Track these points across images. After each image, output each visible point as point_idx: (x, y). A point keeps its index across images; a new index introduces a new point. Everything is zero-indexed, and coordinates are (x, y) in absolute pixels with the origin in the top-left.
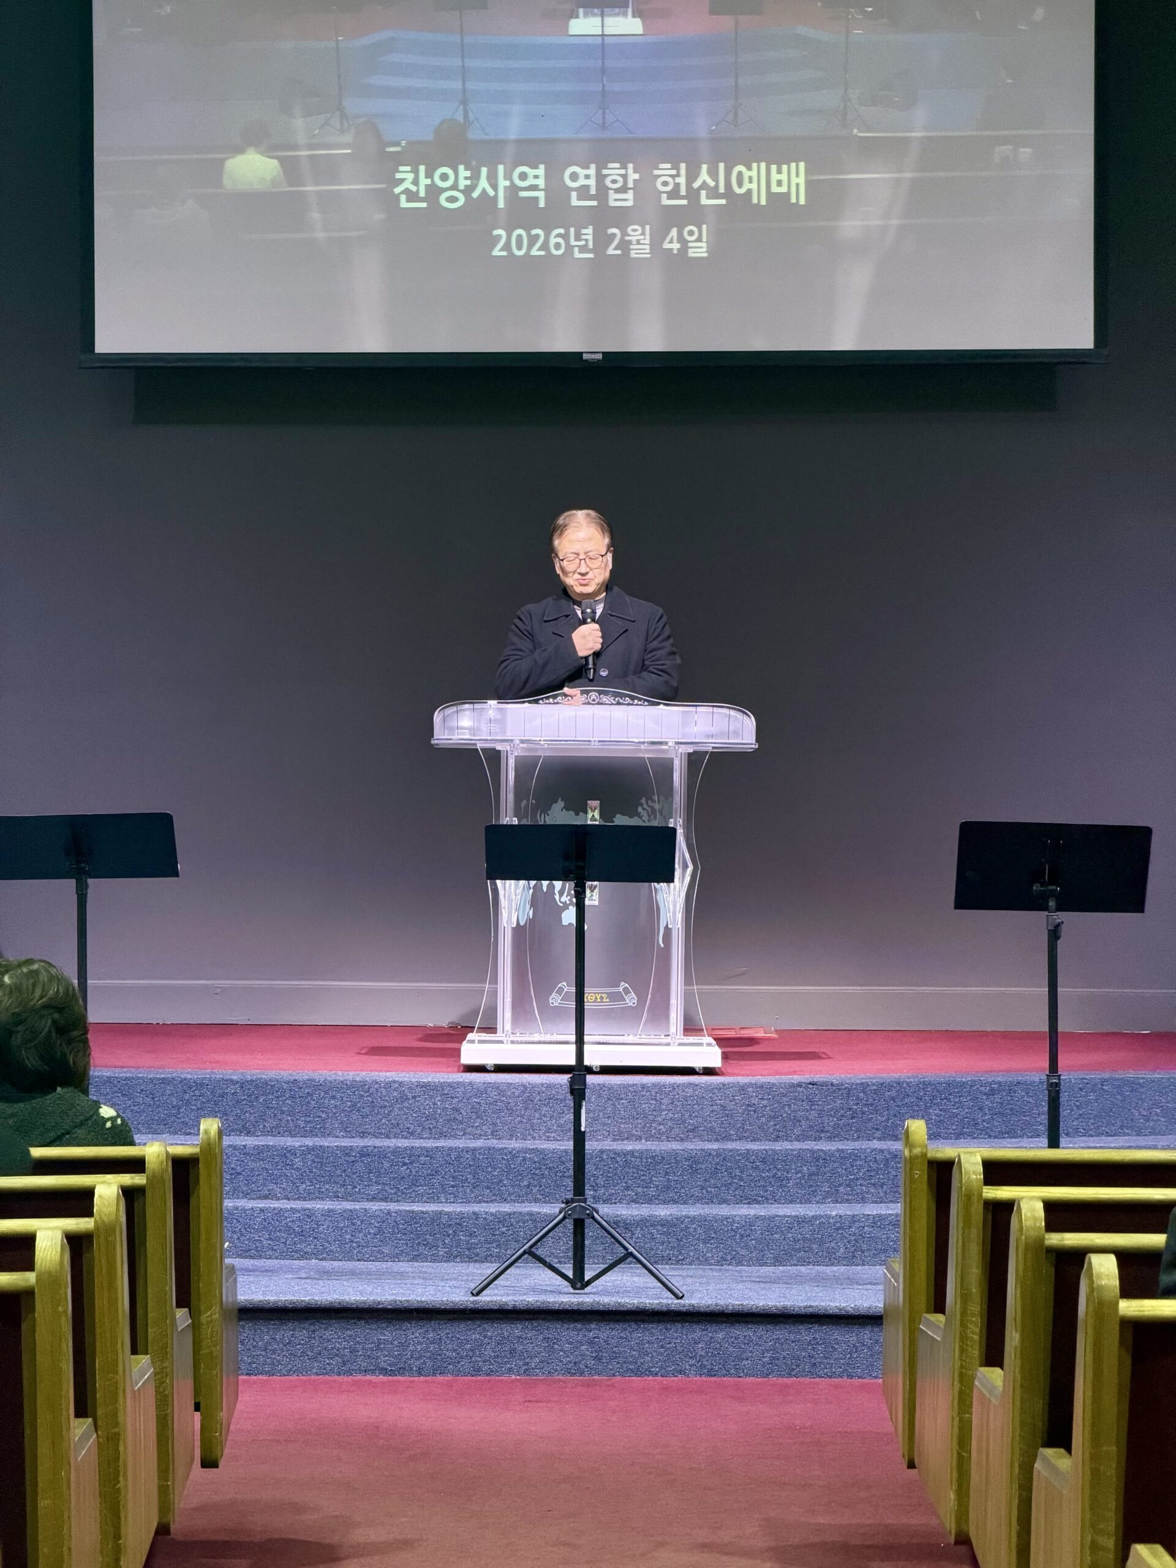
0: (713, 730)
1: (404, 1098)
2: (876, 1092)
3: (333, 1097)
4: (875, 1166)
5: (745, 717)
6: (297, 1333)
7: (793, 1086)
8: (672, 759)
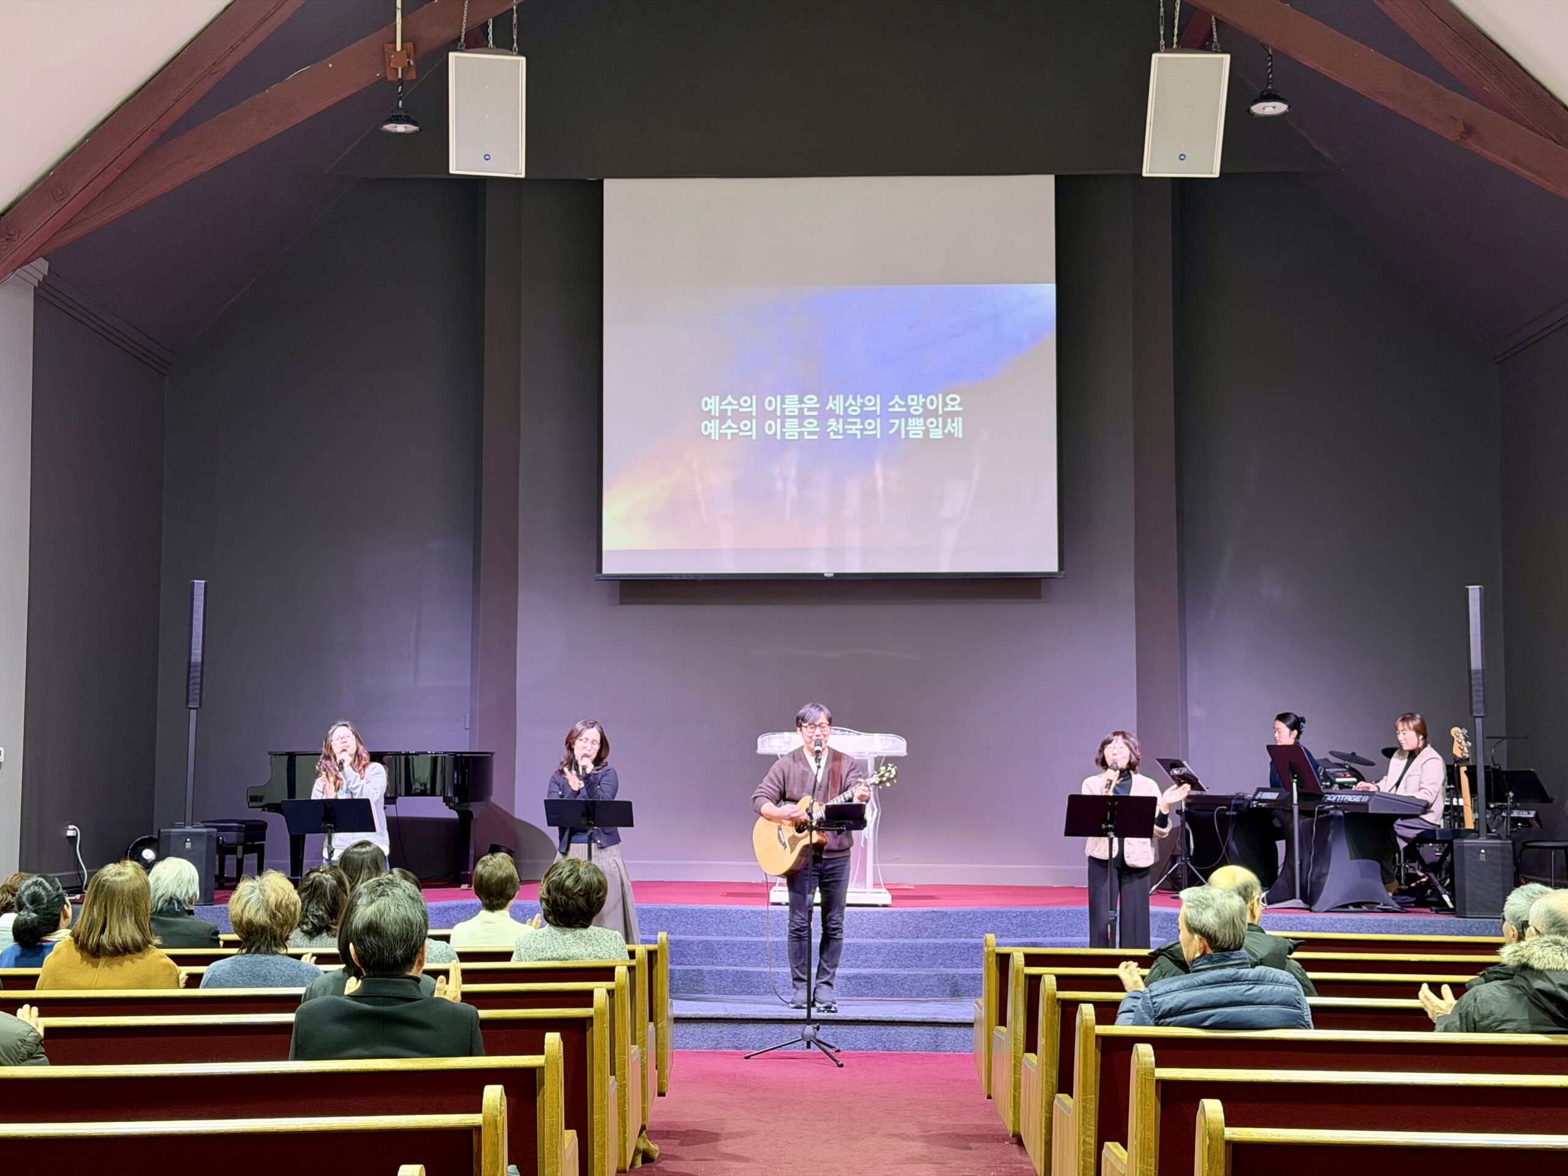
0: (886, 747)
1: (744, 917)
2: (963, 915)
3: (711, 917)
4: (963, 951)
5: (901, 741)
6: (696, 1030)
7: (924, 913)
8: (867, 760)
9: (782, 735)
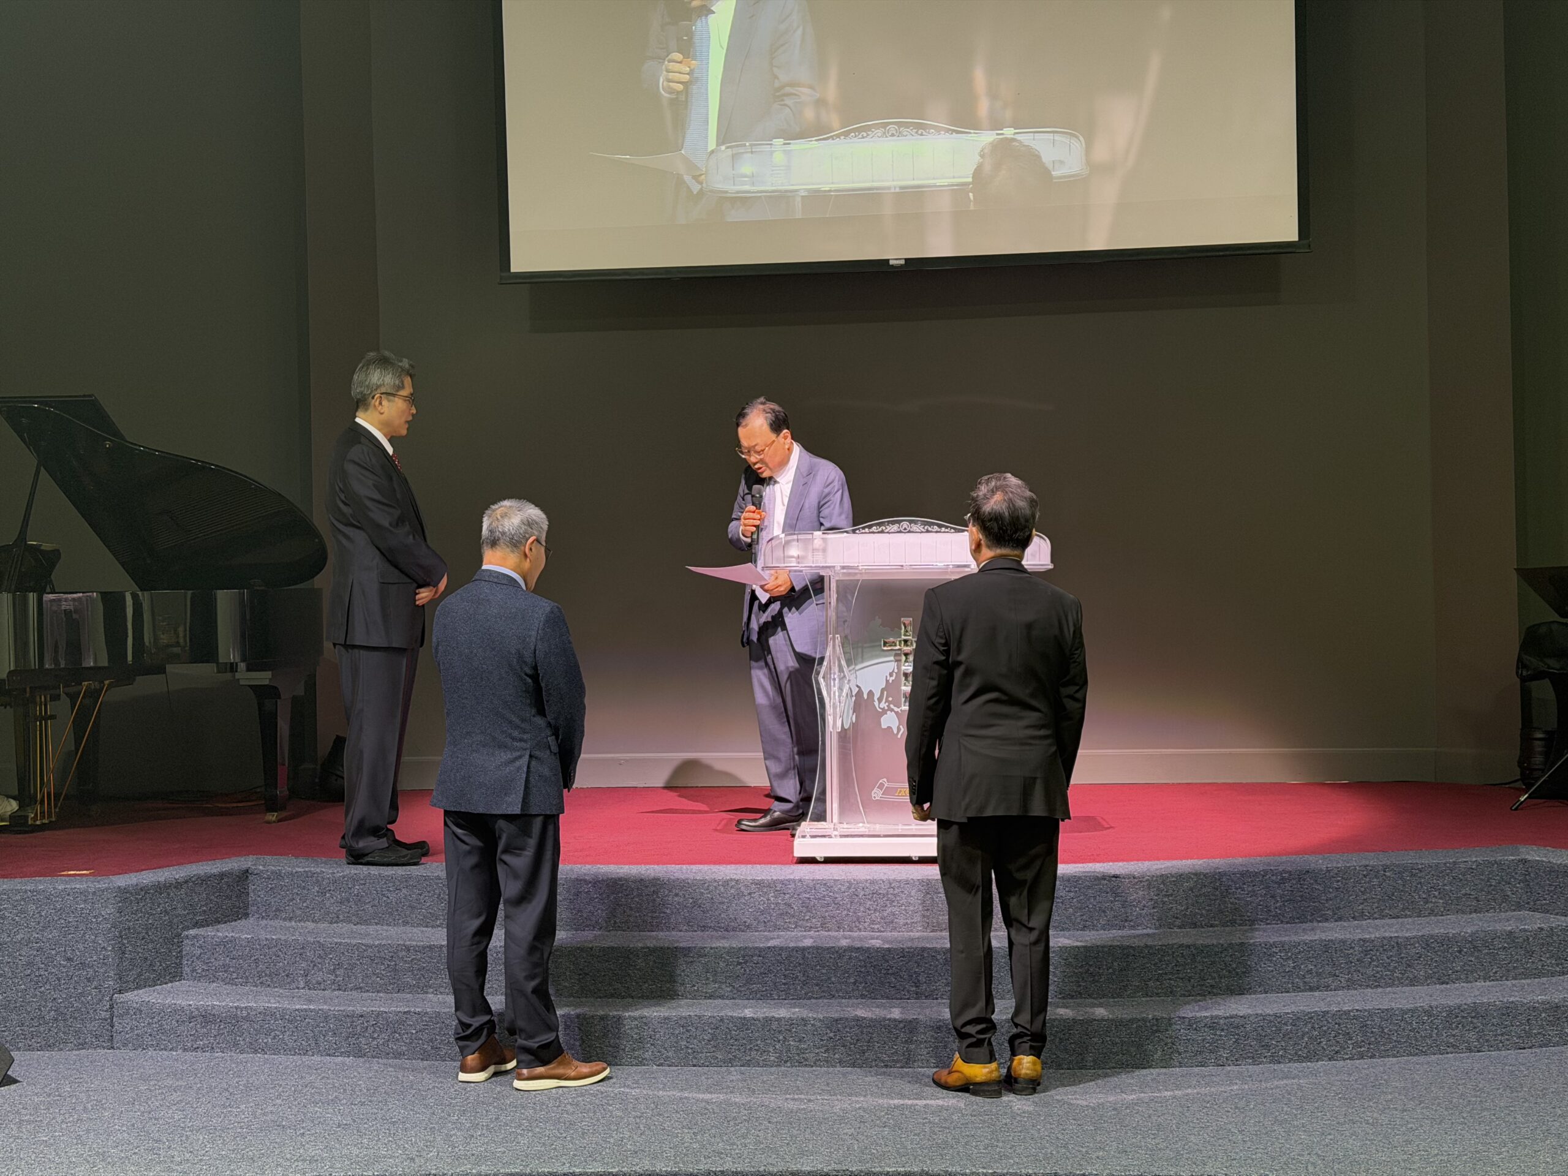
5: (1042, 540)
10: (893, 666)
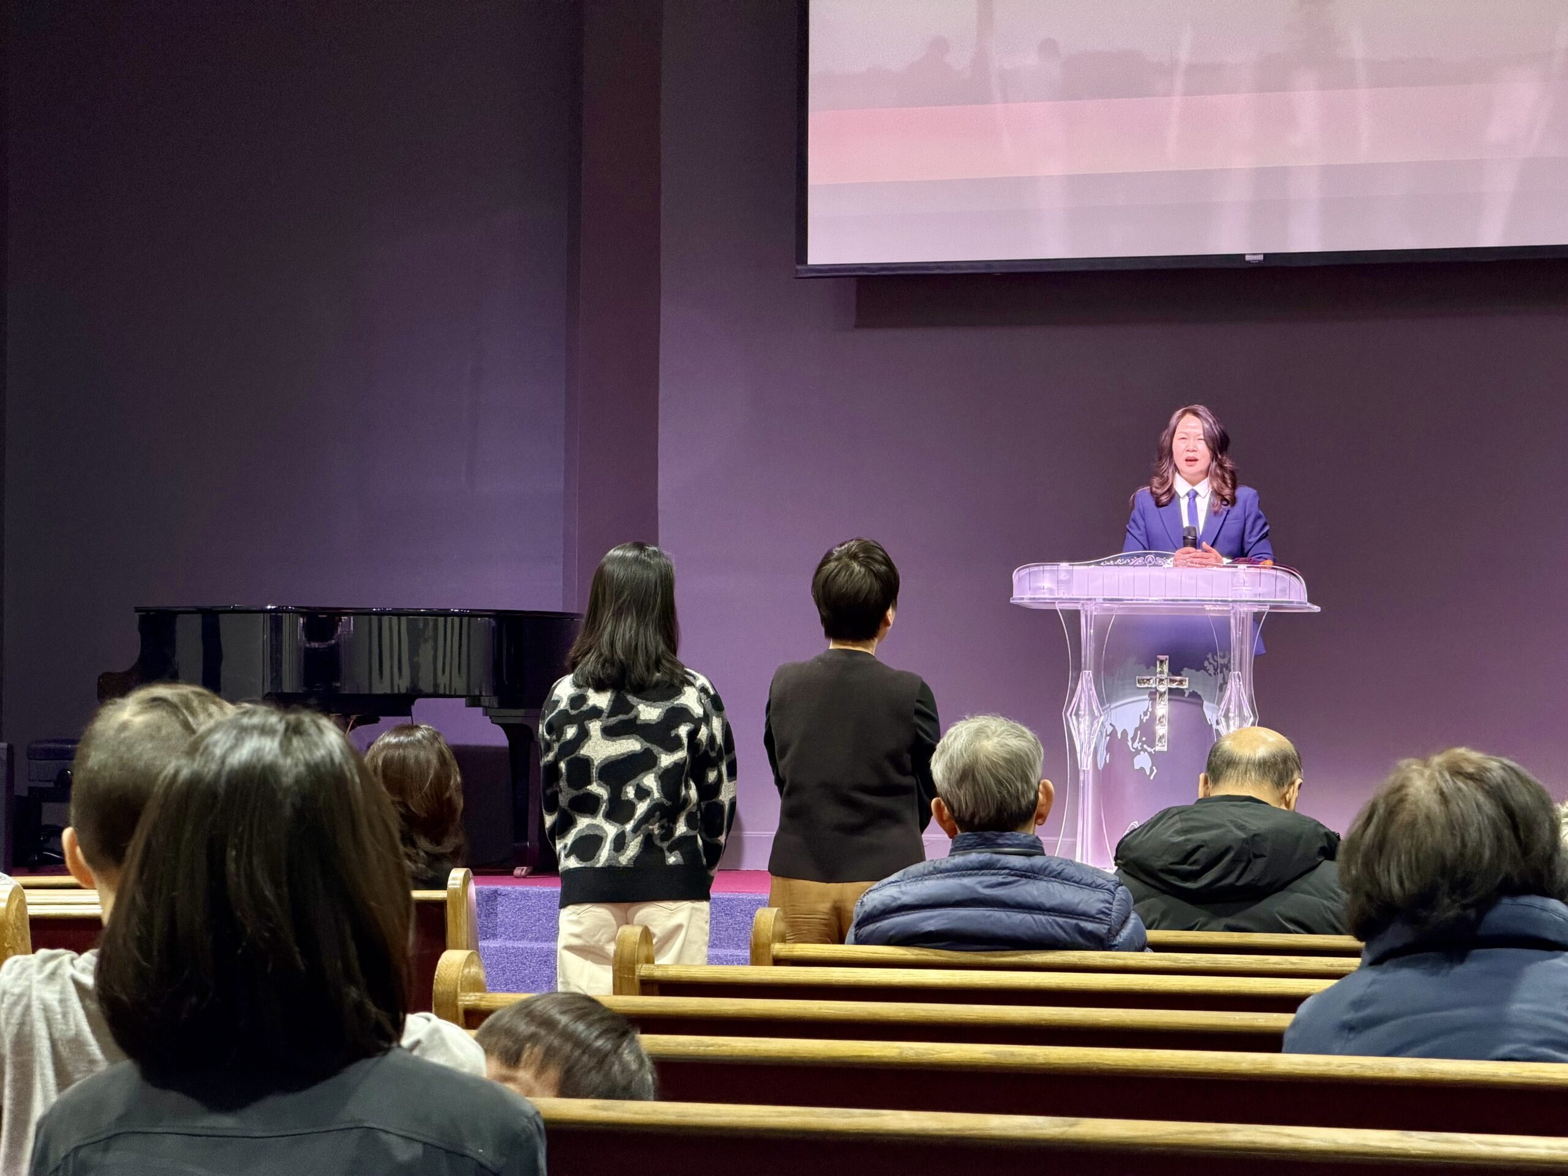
0: (1260, 590)
5: (1292, 578)
9: (1055, 568)
10: (1146, 704)
